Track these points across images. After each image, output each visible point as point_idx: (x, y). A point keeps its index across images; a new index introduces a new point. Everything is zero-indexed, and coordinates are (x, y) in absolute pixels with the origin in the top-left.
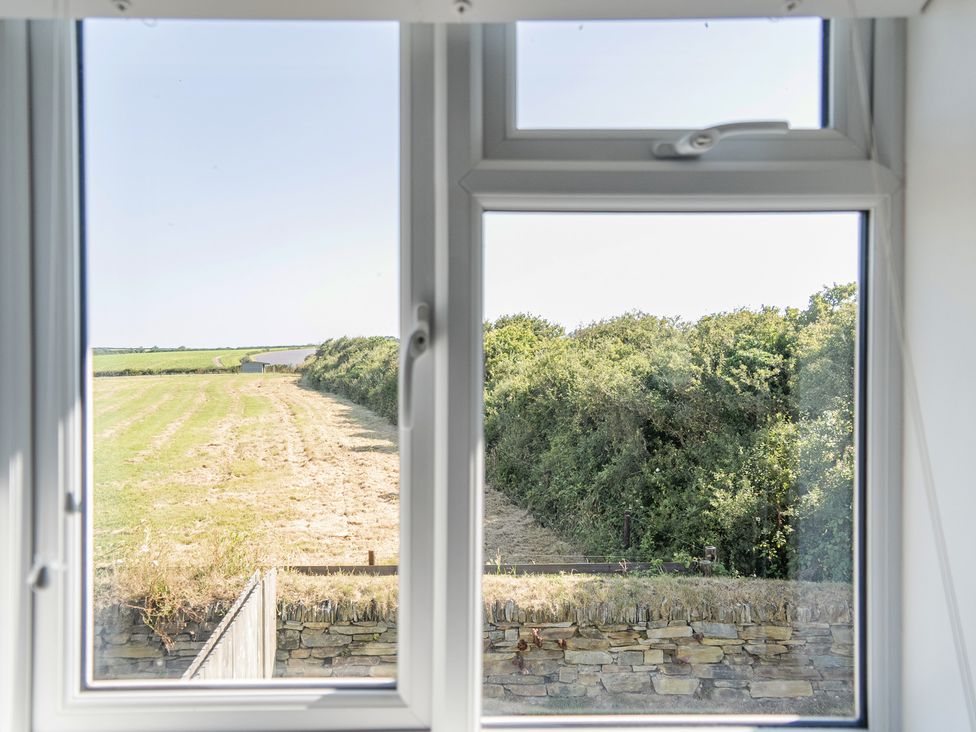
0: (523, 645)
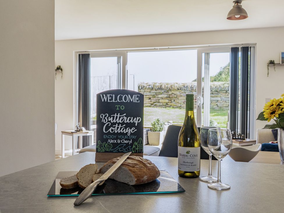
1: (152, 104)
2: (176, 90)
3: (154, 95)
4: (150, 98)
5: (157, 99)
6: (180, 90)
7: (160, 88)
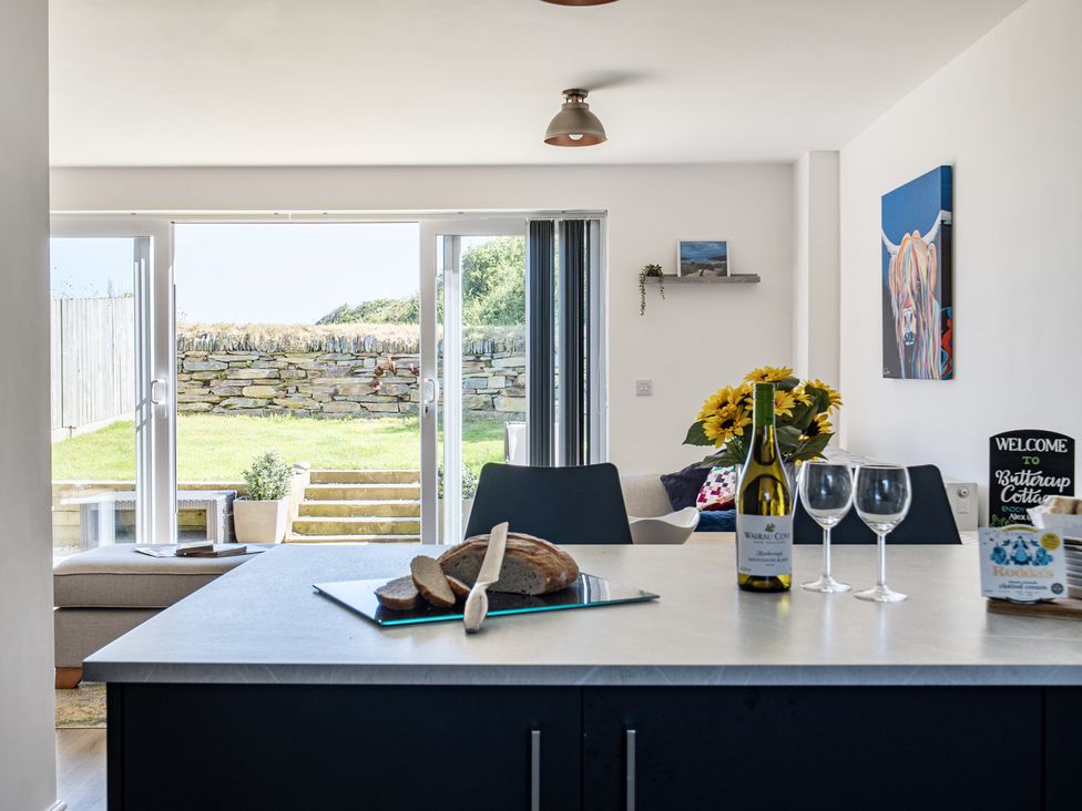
0: (379, 372)
1: (214, 404)
2: (302, 352)
3: (223, 370)
4: (206, 383)
5: (232, 383)
6: (319, 354)
7: (246, 346)
